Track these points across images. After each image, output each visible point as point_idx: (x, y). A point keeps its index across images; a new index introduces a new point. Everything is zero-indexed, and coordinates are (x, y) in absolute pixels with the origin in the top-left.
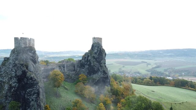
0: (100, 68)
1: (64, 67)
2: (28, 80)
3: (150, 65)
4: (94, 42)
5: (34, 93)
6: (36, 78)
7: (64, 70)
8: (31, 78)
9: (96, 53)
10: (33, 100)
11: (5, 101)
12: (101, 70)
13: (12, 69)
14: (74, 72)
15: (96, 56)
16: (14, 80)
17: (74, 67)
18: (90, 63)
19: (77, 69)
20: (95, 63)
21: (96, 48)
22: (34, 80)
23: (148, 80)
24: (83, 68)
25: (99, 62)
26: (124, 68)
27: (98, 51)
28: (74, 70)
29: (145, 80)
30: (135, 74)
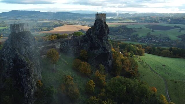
0: (101, 44)
1: (67, 43)
2: (20, 62)
3: (183, 31)
4: (97, 19)
5: (25, 73)
6: (26, 61)
7: (68, 45)
8: (22, 61)
9: (97, 30)
10: (24, 78)
11: (7, 76)
12: (102, 47)
13: (9, 52)
14: (78, 47)
15: (97, 32)
16: (11, 61)
17: (78, 42)
18: (92, 40)
19: (81, 44)
20: (96, 40)
21: (98, 25)
22: (24, 62)
23: (167, 51)
24: (86, 43)
25: (101, 39)
26: (154, 32)
27: (99, 28)
28: (78, 45)
29: (164, 50)
30: (164, 40)
